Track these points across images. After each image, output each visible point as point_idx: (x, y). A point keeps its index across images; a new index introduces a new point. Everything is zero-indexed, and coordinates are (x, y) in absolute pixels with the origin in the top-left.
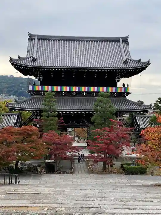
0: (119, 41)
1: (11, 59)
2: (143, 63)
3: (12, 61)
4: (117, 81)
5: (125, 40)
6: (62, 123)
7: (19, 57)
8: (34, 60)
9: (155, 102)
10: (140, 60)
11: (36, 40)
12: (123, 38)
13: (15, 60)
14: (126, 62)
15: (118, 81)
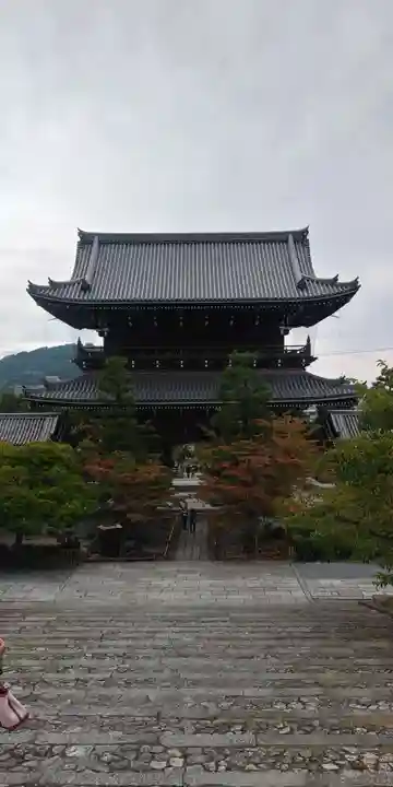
0: (287, 241)
1: (31, 285)
2: (342, 285)
3: (33, 290)
4: (282, 332)
5: (301, 238)
6: (152, 432)
7: (51, 282)
8: (86, 288)
9: (376, 381)
10: (336, 279)
11: (96, 245)
12: (294, 233)
13: (42, 288)
14: (302, 286)
15: (287, 332)
